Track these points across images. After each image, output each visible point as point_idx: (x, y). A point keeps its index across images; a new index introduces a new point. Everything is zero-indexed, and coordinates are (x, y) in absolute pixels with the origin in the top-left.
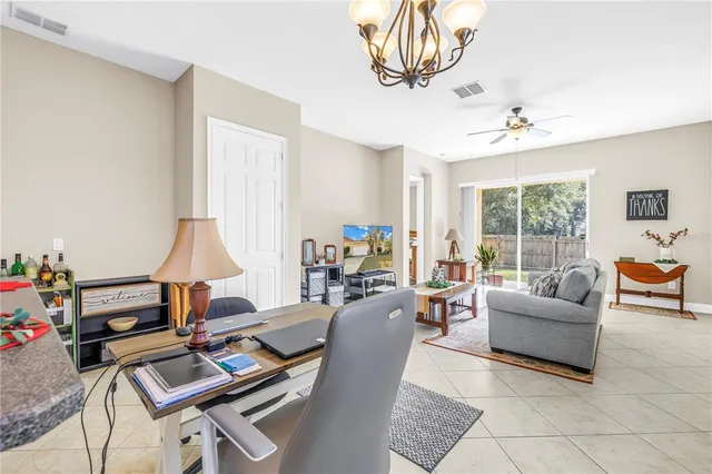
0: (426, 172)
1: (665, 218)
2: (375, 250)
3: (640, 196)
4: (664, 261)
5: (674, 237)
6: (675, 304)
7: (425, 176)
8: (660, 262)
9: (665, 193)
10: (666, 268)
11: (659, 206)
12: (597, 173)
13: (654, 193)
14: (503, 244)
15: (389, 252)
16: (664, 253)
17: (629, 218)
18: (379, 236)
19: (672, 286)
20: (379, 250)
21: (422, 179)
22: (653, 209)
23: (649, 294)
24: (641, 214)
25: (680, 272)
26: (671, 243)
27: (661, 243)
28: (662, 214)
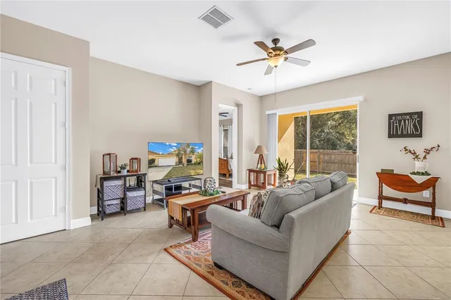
0: (238, 103)
1: (420, 136)
2: (184, 161)
3: (399, 118)
4: (418, 173)
5: (427, 152)
6: (428, 211)
7: (238, 106)
8: (413, 173)
9: (420, 114)
10: (419, 179)
11: (415, 126)
12: (365, 100)
13: (411, 114)
14: (322, 156)
15: (200, 163)
16: (419, 166)
17: (390, 136)
18: (189, 150)
19: (426, 195)
20: (189, 161)
21: (237, 108)
22: (410, 129)
23: (405, 201)
24: (399, 133)
25: (432, 183)
26: (425, 158)
27: (417, 157)
28: (417, 133)
